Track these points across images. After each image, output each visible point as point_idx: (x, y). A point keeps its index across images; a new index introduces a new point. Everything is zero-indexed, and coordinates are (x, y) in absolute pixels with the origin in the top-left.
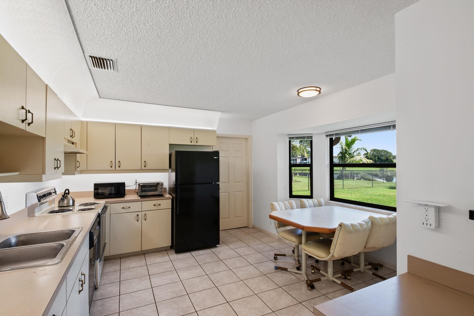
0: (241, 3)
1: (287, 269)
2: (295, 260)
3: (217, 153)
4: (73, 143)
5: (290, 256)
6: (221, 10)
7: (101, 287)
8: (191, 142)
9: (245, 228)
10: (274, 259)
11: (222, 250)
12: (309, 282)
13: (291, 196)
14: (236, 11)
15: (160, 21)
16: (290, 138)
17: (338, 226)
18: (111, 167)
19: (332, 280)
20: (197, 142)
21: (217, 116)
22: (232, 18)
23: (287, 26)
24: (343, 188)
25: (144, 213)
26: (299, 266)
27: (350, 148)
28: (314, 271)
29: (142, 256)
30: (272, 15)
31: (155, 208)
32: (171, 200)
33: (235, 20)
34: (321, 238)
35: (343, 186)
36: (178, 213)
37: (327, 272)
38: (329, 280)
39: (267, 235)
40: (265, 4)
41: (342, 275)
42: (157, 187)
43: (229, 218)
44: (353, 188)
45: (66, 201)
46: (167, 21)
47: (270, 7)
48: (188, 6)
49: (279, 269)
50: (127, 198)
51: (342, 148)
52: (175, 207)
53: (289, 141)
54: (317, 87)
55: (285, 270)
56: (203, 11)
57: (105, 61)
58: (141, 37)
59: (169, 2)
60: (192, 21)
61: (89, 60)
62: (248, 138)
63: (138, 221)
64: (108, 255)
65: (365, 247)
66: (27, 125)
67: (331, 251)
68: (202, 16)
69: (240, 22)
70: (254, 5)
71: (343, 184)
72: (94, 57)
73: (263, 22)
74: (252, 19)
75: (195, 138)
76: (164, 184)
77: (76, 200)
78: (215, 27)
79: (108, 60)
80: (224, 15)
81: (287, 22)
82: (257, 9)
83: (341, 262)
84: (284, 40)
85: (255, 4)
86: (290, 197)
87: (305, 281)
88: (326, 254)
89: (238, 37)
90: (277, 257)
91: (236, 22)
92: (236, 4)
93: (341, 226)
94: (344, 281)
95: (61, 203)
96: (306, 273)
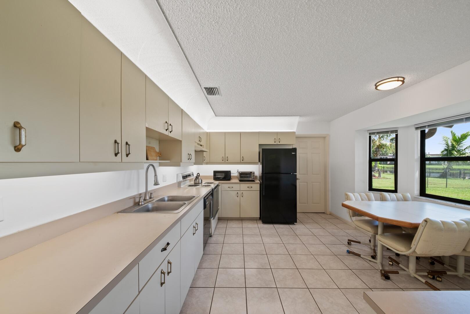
0: (299, 11)
1: (360, 255)
2: (371, 249)
3: (295, 150)
4: (201, 146)
5: (366, 244)
6: (283, 24)
7: (214, 235)
8: (275, 142)
9: (322, 214)
10: (347, 244)
11: (298, 227)
12: (383, 272)
13: (371, 189)
14: (296, 20)
15: (239, 49)
16: (370, 134)
17: (423, 222)
18: (223, 160)
19: (414, 276)
20: (279, 142)
21: (296, 120)
22: (293, 28)
23: (349, 19)
24: (446, 187)
25: (241, 192)
26: (374, 255)
27: (460, 144)
28: (392, 263)
29: (240, 221)
30: (332, 13)
31: (248, 189)
32: (259, 185)
33: (297, 29)
34: (403, 232)
35: (447, 184)
36: (264, 194)
37: (408, 267)
38: (410, 276)
39: (344, 222)
40: (322, 4)
41: (428, 275)
42: (250, 175)
43: (307, 204)
44: (462, 188)
45: (198, 180)
46: (244, 48)
47: (328, 5)
48: (256, 30)
49: (352, 253)
50: (232, 181)
51: (447, 145)
52: (261, 190)
53: (369, 136)
54: (399, 77)
55: (359, 255)
56: (268, 30)
57: (214, 89)
58: (230, 66)
59: (242, 31)
60: (261, 41)
61: (204, 90)
62: (326, 137)
63: (238, 197)
64: (221, 217)
65: (464, 250)
66: (169, 132)
67: (412, 246)
68: (268, 34)
69: (301, 29)
70: (311, 9)
71: (447, 183)
72: (206, 88)
73: (324, 22)
74: (312, 22)
75: (278, 139)
76: (255, 173)
77: (203, 181)
78: (281, 41)
79: (214, 88)
80: (286, 28)
81: (349, 15)
82: (315, 11)
83: (430, 261)
84: (350, 34)
85: (312, 7)
86: (369, 190)
87: (379, 271)
88: (405, 248)
89: (302, 44)
90: (350, 243)
91: (297, 31)
92: (295, 14)
93: (427, 222)
94: (430, 281)
95: (195, 181)
96: (381, 263)
